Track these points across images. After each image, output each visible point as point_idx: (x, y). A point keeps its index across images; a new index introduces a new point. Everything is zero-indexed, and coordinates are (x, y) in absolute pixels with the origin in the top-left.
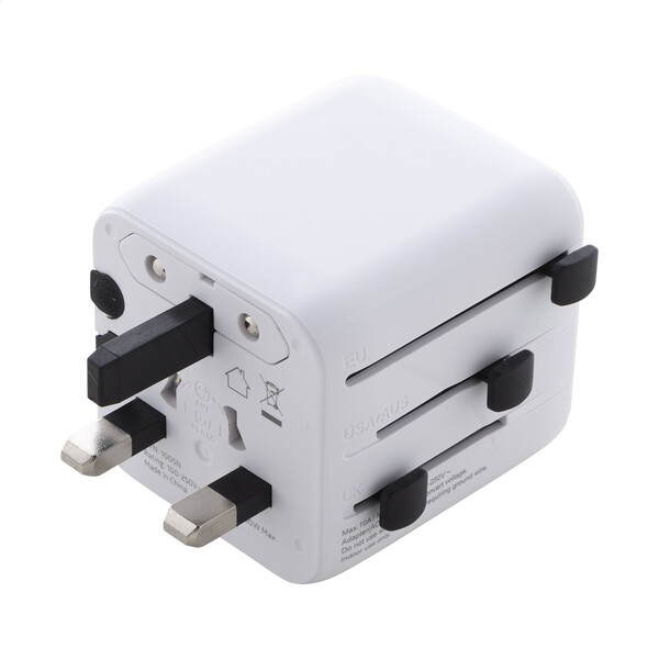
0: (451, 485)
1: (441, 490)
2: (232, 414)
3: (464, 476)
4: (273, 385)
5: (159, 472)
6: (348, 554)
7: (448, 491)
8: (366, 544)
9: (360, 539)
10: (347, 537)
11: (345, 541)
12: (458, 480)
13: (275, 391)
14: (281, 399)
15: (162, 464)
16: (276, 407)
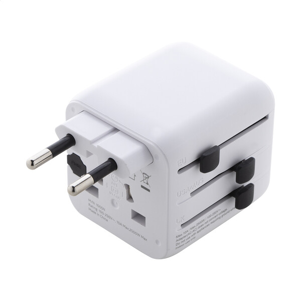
0: (221, 215)
1: (217, 218)
2: (128, 187)
3: (226, 212)
4: (146, 174)
5: (95, 213)
6: (178, 246)
7: (220, 218)
8: (186, 241)
9: (183, 239)
10: (178, 238)
11: (177, 241)
12: (224, 213)
13: (147, 177)
14: (150, 180)
15: (96, 209)
16: (147, 184)
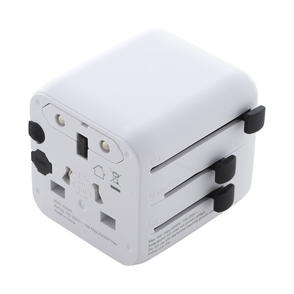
0: (198, 218)
1: (193, 221)
2: (96, 187)
3: (204, 214)
4: (116, 173)
5: (62, 215)
6: (151, 251)
7: (197, 221)
8: (160, 247)
9: (157, 244)
10: (151, 243)
11: (150, 246)
12: (202, 216)
13: (117, 176)
14: (120, 180)
15: (63, 211)
16: (117, 183)
